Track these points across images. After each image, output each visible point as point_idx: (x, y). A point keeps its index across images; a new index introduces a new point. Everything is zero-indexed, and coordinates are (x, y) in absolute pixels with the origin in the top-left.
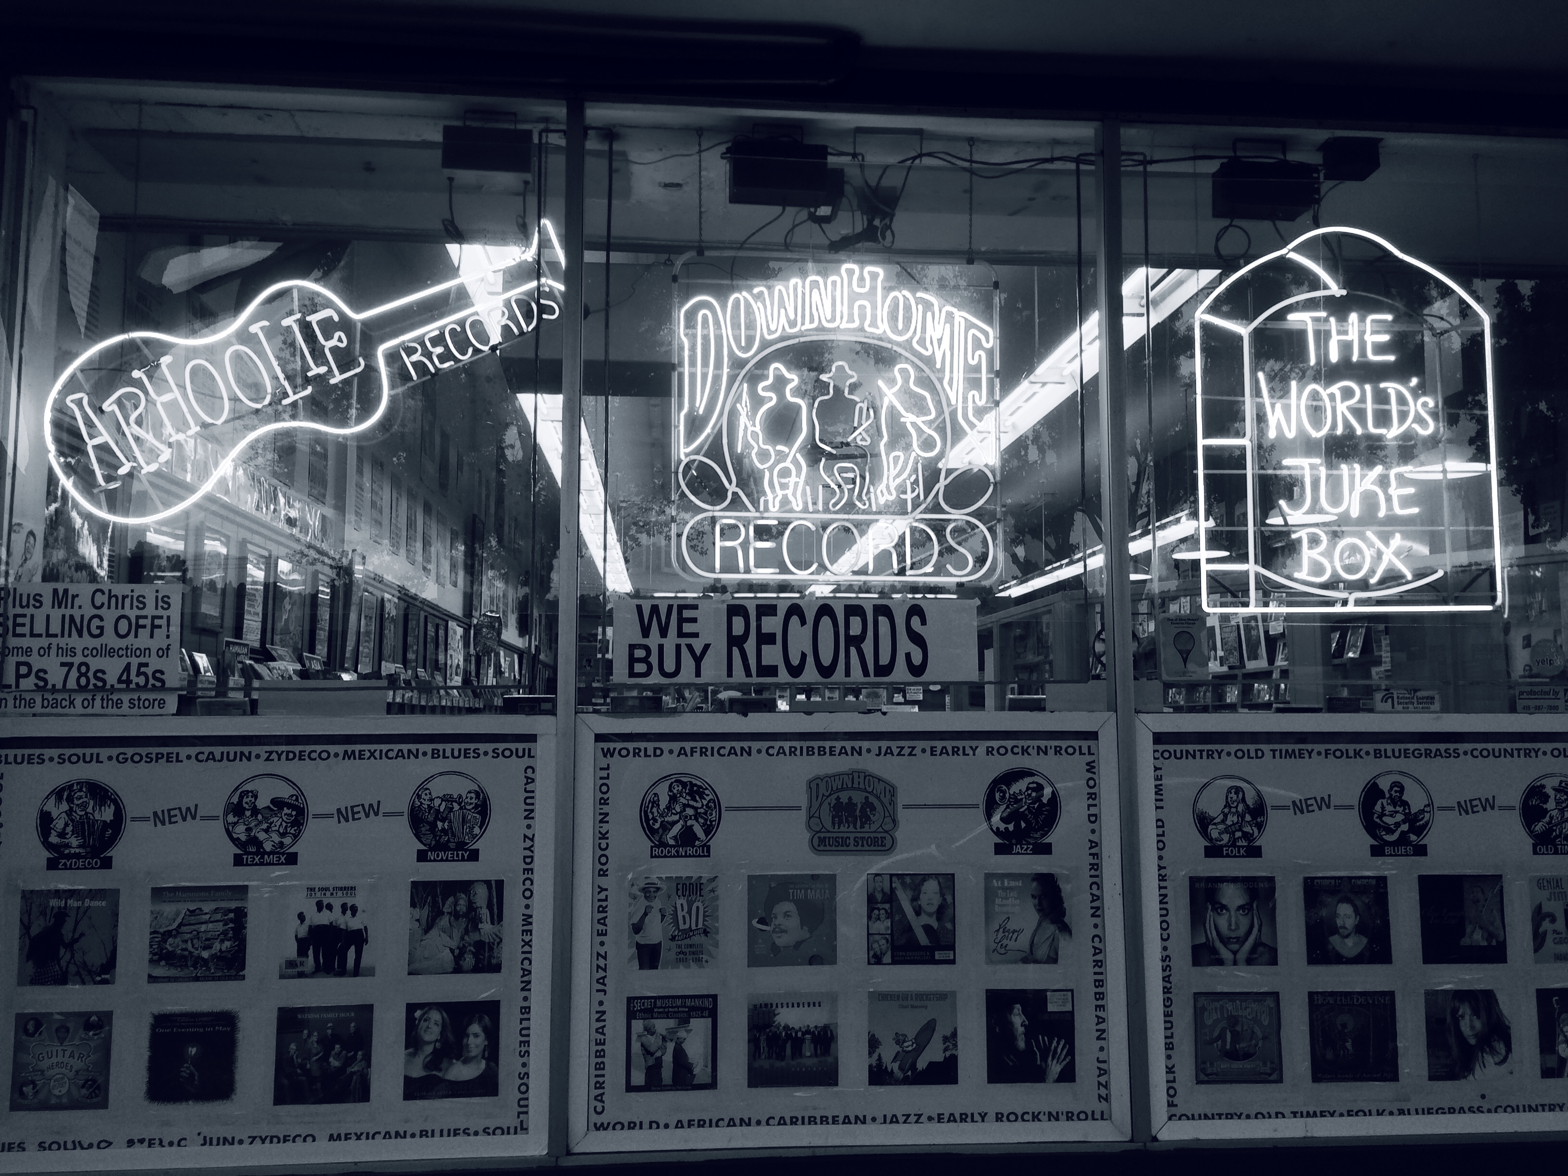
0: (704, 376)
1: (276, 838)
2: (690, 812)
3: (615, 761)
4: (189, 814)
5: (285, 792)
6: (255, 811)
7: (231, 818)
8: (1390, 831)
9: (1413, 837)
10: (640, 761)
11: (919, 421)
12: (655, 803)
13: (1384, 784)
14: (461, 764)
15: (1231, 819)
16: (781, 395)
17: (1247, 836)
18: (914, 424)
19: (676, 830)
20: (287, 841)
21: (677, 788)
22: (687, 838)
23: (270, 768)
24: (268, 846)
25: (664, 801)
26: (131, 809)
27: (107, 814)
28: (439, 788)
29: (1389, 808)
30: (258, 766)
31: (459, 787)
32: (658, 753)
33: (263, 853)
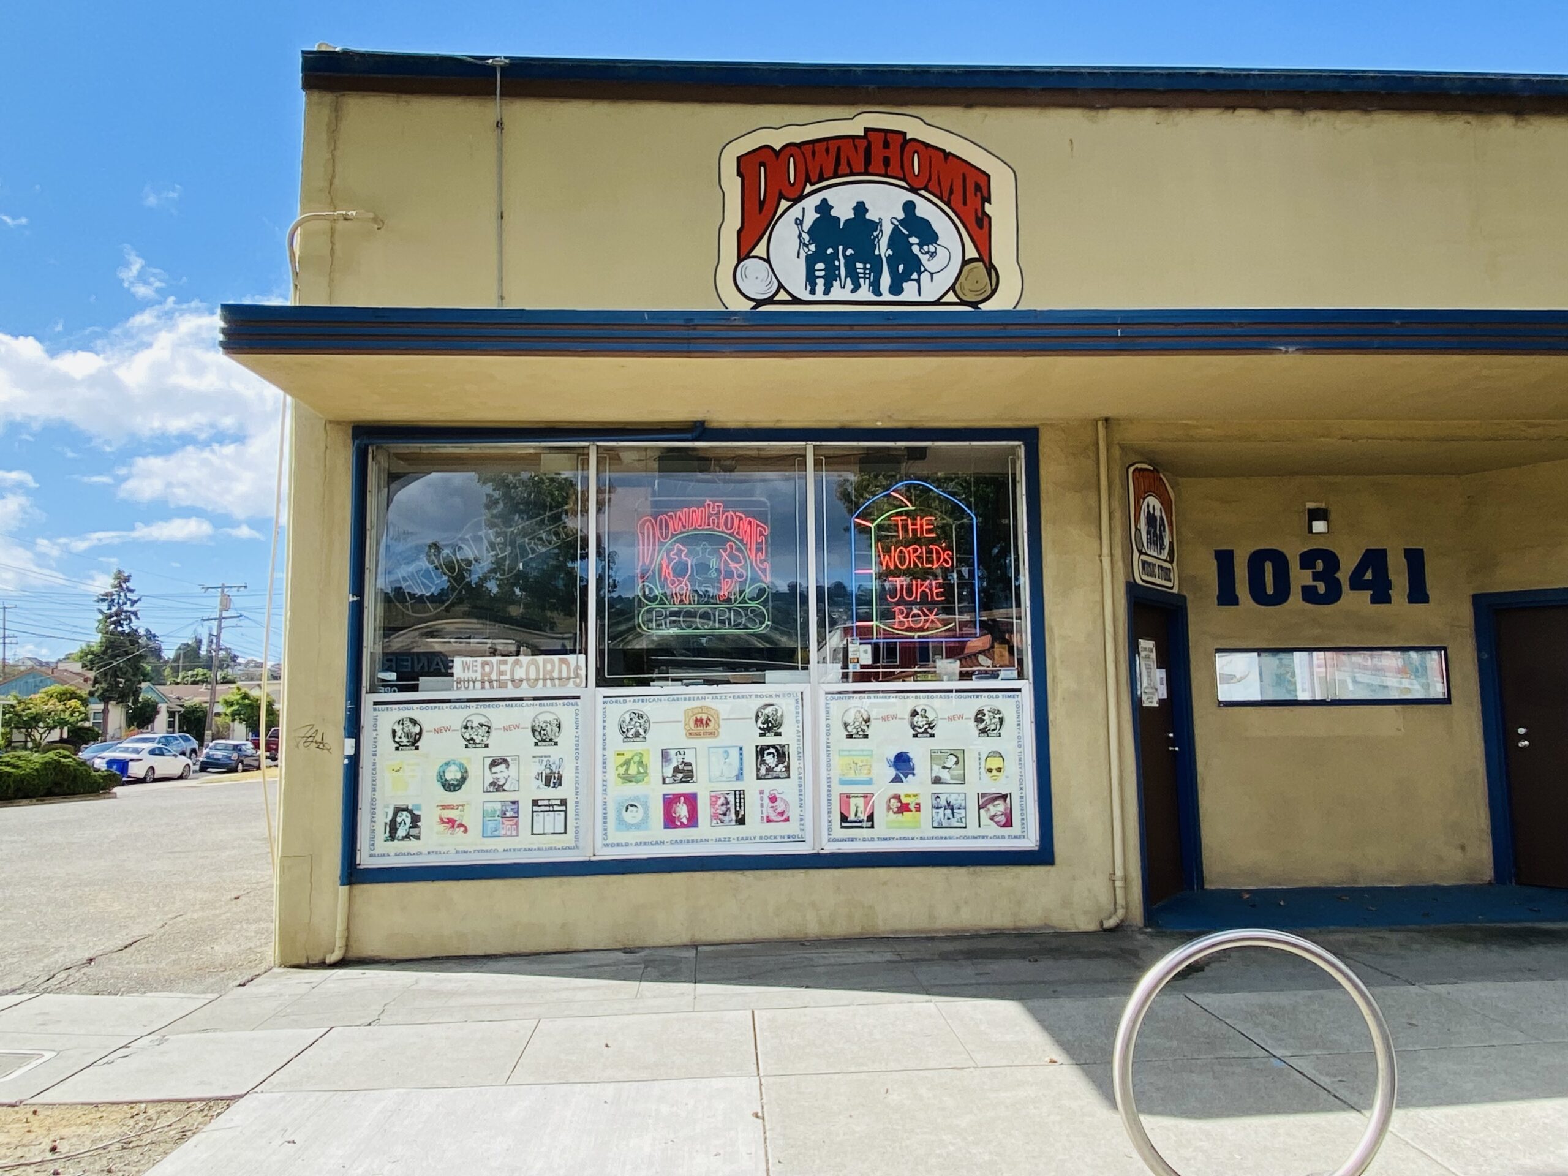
0: (648, 550)
1: (481, 738)
2: (638, 724)
3: (608, 706)
4: (448, 729)
5: (483, 721)
6: (472, 728)
7: (464, 730)
8: (920, 728)
9: (929, 730)
10: (618, 705)
11: (737, 566)
12: (624, 721)
13: (919, 710)
14: (550, 709)
15: (857, 724)
16: (680, 557)
17: (863, 730)
18: (736, 568)
19: (632, 732)
20: (485, 739)
21: (633, 715)
22: (637, 734)
23: (477, 711)
24: (477, 741)
25: (628, 720)
26: (425, 729)
27: (417, 730)
28: (542, 718)
29: (920, 719)
30: (473, 711)
31: (550, 718)
32: (625, 702)
33: (475, 743)
